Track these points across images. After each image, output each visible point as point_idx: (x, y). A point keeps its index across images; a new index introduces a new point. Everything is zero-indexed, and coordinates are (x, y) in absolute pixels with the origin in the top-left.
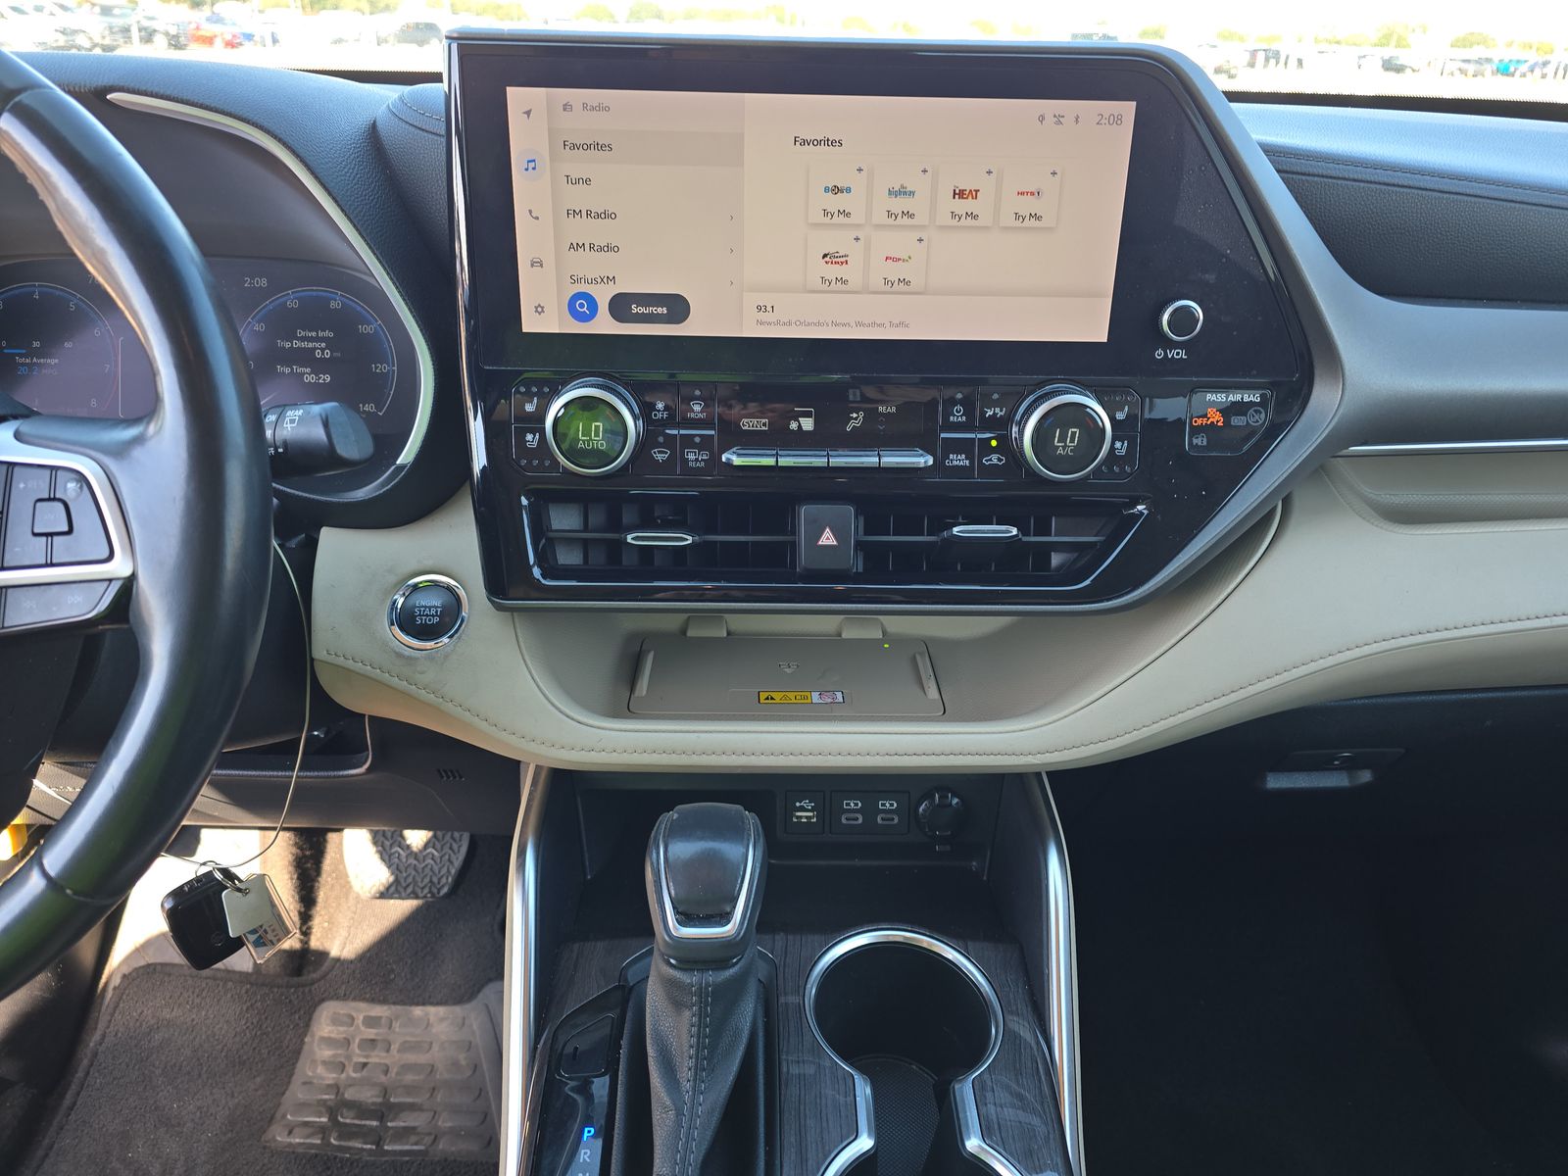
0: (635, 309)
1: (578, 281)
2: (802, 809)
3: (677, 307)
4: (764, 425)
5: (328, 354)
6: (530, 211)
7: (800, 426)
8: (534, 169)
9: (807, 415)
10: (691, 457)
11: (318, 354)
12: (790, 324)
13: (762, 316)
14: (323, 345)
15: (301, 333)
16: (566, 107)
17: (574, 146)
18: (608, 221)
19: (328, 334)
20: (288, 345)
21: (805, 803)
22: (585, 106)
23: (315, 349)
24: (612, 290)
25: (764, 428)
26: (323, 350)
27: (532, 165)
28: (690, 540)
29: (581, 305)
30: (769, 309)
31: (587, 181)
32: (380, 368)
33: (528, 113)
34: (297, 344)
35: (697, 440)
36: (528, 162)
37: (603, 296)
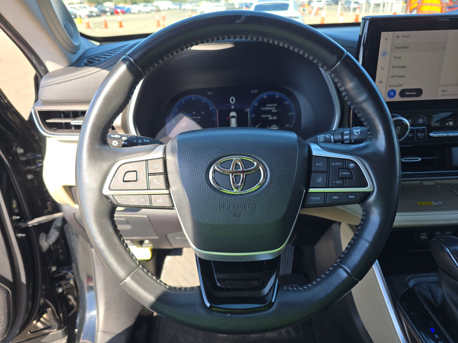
0: (407, 93)
1: (392, 86)
2: (423, 235)
3: (419, 92)
4: (438, 124)
5: (275, 111)
6: (382, 67)
7: (449, 124)
8: (385, 55)
9: (451, 121)
10: (419, 135)
11: (273, 111)
12: (451, 95)
13: (443, 93)
14: (274, 108)
15: (268, 105)
16: (398, 37)
17: (398, 48)
18: (404, 68)
19: (275, 105)
20: (264, 109)
21: (425, 234)
22: (403, 36)
23: (272, 110)
24: (401, 88)
25: (438, 125)
26: (274, 110)
27: (385, 54)
28: (420, 159)
29: (392, 93)
30: (445, 91)
31: (400, 58)
32: (291, 114)
33: (386, 39)
34: (267, 108)
35: (420, 130)
36: (384, 53)
37: (398, 90)
